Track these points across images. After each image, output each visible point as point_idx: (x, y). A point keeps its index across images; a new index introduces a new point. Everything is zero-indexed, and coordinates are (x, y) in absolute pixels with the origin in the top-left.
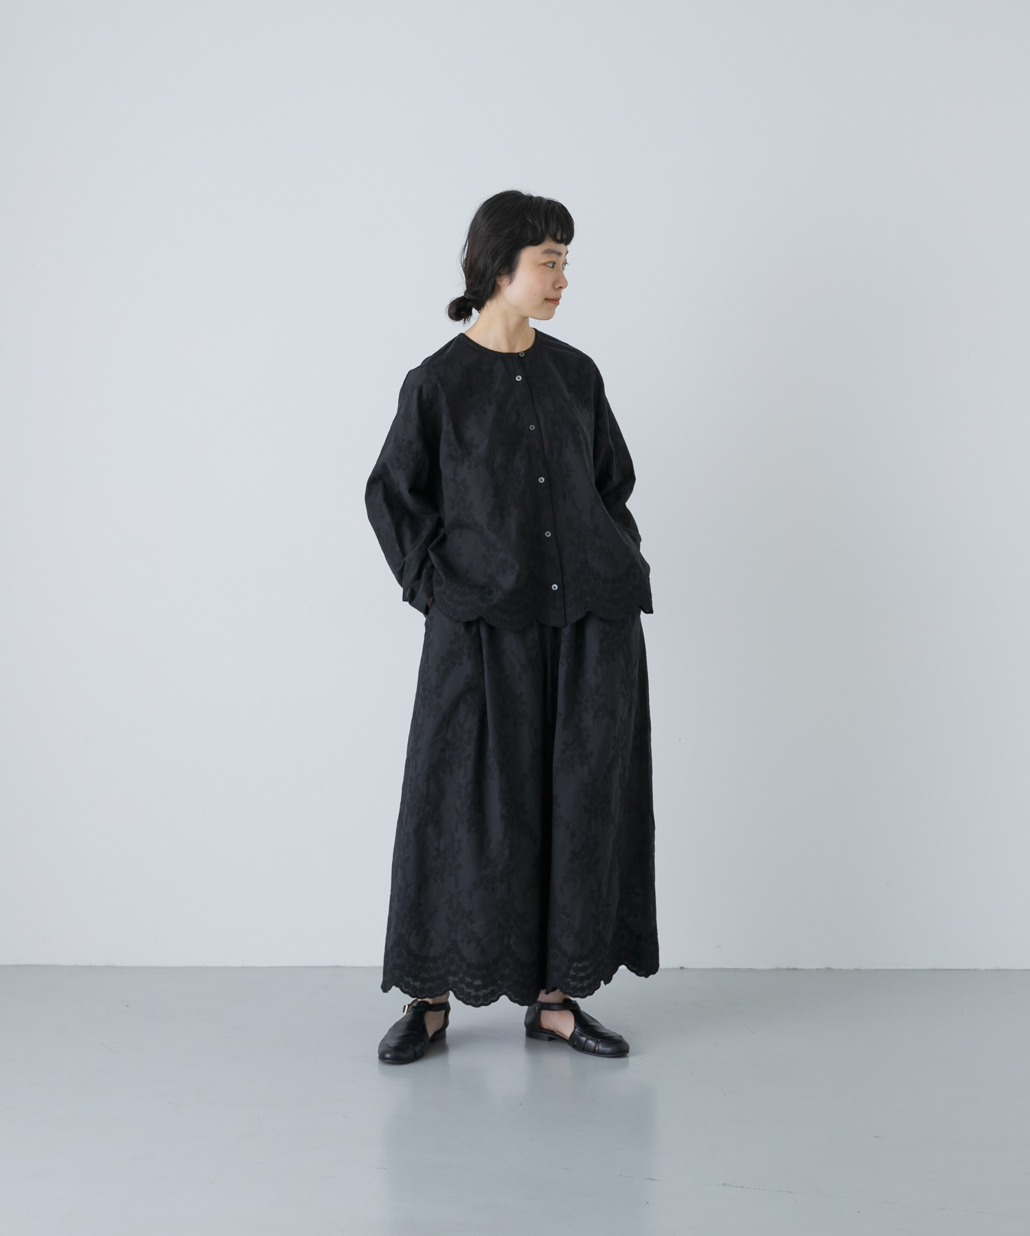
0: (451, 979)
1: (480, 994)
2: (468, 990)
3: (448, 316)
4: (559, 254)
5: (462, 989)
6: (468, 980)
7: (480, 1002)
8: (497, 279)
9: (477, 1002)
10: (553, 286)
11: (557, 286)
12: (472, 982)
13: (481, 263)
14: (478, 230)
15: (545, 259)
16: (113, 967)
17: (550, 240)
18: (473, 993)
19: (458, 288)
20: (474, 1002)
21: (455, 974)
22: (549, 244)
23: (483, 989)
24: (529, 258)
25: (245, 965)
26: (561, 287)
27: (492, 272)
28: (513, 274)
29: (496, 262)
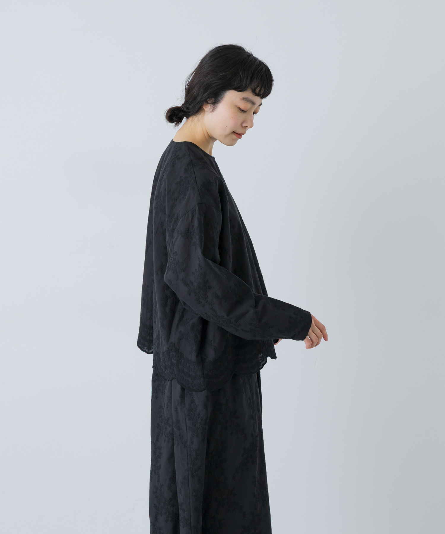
3: (165, 117)
4: (253, 103)
8: (204, 105)
10: (242, 124)
11: (244, 125)
14: (204, 65)
15: (242, 105)
17: (250, 91)
19: (179, 101)
22: (248, 94)
24: (231, 98)
26: (247, 127)
27: (201, 98)
28: (216, 105)
29: (206, 94)
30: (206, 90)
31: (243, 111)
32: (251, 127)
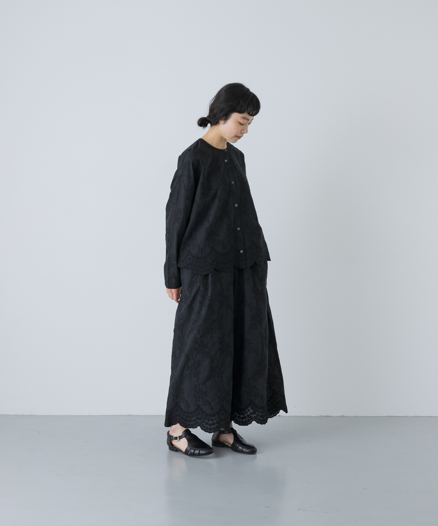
0: (199, 421)
1: (212, 427)
2: (207, 426)
4: (248, 120)
5: (204, 425)
6: (206, 421)
7: (212, 431)
8: (220, 120)
9: (210, 431)
10: (241, 132)
11: (242, 132)
12: (208, 422)
13: (215, 111)
15: (242, 121)
16: (33, 415)
17: (247, 113)
18: (209, 427)
20: (209, 431)
21: (200, 419)
22: (245, 115)
23: (213, 425)
24: (235, 117)
25: (90, 415)
26: (244, 133)
27: (218, 117)
28: (226, 121)
29: (221, 114)
30: (221, 112)
31: (242, 124)
32: (246, 133)
